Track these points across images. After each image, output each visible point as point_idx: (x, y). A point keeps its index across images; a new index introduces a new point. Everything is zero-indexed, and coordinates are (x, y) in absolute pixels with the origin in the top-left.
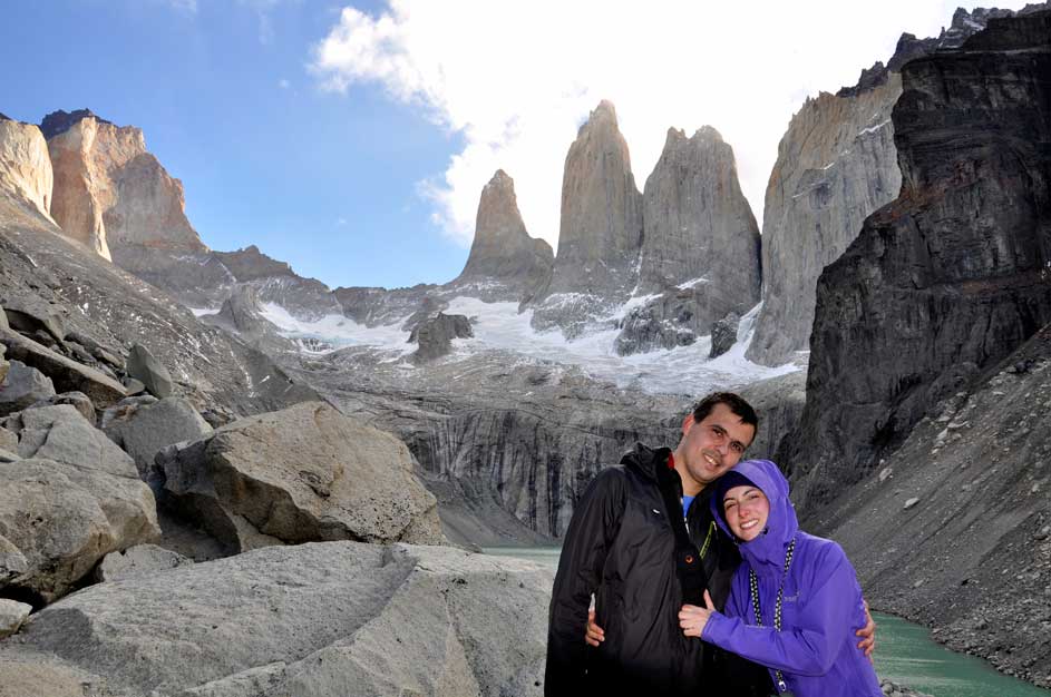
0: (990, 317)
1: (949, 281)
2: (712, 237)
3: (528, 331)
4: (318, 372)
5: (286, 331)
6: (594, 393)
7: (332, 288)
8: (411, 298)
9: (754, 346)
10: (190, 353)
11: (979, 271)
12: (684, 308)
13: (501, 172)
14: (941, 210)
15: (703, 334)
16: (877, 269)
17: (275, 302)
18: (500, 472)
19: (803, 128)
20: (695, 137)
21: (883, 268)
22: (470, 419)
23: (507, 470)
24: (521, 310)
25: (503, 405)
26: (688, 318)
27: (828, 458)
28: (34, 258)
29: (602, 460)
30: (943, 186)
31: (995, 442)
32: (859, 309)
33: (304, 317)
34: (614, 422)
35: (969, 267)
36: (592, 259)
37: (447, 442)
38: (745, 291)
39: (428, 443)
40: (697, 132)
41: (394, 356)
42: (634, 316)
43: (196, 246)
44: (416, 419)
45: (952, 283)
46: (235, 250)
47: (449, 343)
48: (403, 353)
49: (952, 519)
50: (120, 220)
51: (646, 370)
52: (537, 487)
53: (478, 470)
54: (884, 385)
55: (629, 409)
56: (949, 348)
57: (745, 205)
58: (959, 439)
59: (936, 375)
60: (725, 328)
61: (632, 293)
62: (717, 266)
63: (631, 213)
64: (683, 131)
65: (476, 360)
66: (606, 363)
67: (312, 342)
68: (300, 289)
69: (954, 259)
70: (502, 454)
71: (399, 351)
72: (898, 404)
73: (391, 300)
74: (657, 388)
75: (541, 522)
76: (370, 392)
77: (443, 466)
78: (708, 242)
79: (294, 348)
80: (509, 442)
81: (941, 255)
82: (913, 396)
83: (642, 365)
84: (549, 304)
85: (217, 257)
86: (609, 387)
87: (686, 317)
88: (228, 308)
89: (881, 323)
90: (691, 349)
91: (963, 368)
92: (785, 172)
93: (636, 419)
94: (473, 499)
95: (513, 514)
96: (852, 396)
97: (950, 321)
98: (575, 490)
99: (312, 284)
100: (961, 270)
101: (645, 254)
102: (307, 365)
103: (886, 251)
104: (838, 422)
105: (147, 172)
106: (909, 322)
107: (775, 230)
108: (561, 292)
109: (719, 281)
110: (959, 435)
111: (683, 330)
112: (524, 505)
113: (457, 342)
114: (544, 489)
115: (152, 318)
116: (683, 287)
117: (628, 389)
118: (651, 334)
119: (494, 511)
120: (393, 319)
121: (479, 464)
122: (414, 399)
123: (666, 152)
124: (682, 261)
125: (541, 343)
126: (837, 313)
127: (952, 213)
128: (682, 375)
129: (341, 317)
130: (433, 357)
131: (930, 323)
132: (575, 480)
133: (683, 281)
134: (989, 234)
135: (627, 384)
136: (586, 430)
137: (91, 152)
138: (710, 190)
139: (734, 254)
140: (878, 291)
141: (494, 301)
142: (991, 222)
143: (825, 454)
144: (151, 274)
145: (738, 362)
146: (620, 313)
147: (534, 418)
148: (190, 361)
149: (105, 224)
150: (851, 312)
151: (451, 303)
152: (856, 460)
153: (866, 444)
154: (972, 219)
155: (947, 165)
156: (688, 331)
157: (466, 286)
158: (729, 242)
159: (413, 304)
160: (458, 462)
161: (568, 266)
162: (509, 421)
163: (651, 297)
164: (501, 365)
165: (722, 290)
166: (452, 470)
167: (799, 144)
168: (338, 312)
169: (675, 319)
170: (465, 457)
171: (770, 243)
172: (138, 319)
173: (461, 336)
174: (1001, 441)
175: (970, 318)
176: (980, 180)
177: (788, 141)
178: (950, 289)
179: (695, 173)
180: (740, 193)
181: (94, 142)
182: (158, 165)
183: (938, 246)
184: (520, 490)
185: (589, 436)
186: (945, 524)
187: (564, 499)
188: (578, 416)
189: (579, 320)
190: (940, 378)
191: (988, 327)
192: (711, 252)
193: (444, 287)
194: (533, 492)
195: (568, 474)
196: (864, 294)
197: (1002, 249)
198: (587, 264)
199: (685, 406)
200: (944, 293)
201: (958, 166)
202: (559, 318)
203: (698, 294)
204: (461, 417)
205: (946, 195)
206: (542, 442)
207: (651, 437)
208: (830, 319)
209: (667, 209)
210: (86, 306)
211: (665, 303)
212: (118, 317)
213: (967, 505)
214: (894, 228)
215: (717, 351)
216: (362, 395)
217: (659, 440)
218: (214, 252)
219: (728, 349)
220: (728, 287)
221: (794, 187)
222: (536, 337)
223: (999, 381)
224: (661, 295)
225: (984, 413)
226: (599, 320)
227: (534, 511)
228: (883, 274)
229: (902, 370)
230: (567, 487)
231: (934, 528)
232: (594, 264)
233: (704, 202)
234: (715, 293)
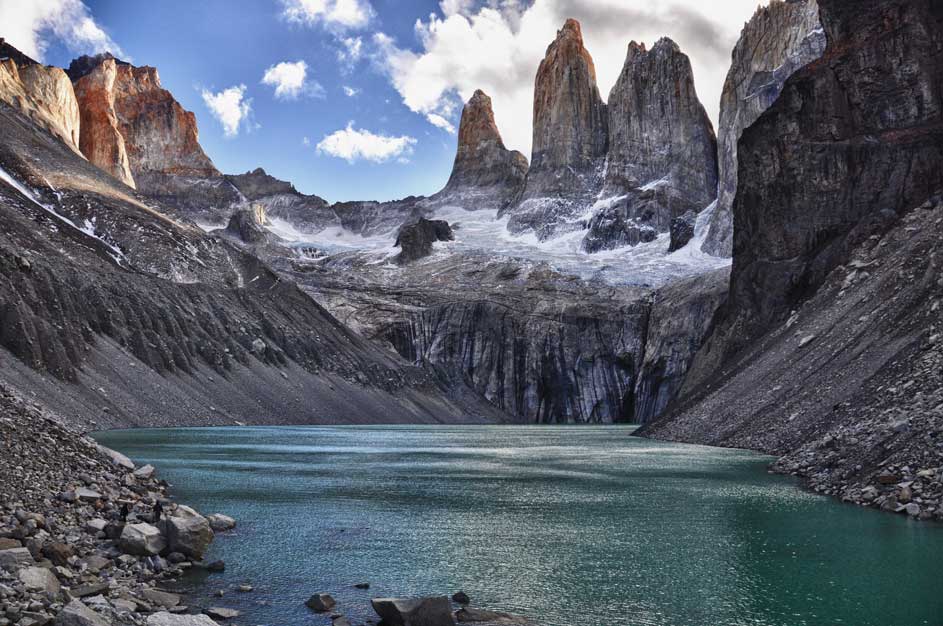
0: (910, 162)
1: (870, 131)
2: (670, 142)
3: (505, 234)
4: (309, 273)
5: (287, 241)
6: (559, 284)
7: (331, 202)
8: (402, 210)
9: (710, 238)
10: (186, 258)
11: (901, 120)
12: (646, 208)
13: (479, 92)
14: (862, 59)
15: (664, 231)
16: (794, 124)
17: (281, 217)
18: (471, 358)
19: (755, 35)
20: (653, 49)
21: (800, 122)
22: (443, 311)
23: (477, 356)
24: (500, 216)
25: (475, 296)
26: (650, 217)
27: (745, 316)
28: (50, 179)
29: (564, 344)
30: (864, 35)
31: (901, 272)
32: (777, 166)
33: (307, 229)
34: (575, 309)
35: (892, 117)
36: (562, 166)
37: (423, 332)
38: (702, 190)
39: (405, 333)
40: (655, 44)
41: (380, 258)
42: (600, 216)
43: (209, 171)
44: (394, 312)
45: (872, 134)
46: (244, 173)
47: (430, 245)
48: (388, 256)
49: (844, 349)
50: (142, 150)
51: (610, 264)
52: (505, 369)
53: (452, 357)
54: (801, 239)
55: (591, 298)
56: (868, 197)
57: (701, 111)
58: (866, 277)
59: (853, 224)
60: (683, 224)
61: (599, 196)
62: (676, 168)
63: (596, 123)
64: (642, 44)
65: (454, 260)
66: (573, 259)
67: (311, 251)
68: (302, 205)
69: (875, 110)
70: (473, 341)
71: (384, 254)
72: (814, 257)
73: (384, 211)
74: (618, 279)
75: (509, 402)
76: (353, 289)
77: (418, 352)
78: (667, 146)
79: (294, 256)
80: (479, 330)
81: (862, 106)
82: (829, 247)
83: (605, 260)
84: (523, 209)
85: (228, 180)
86: (574, 279)
87: (647, 217)
88: (234, 223)
89: (799, 178)
90: (652, 245)
91: (881, 215)
92: (738, 77)
93: (597, 307)
94: (446, 382)
95: (483, 395)
96: (768, 253)
97: (869, 170)
98: (540, 371)
99: (314, 201)
100: (883, 120)
101: (610, 160)
102: (299, 268)
103: (804, 105)
104: (754, 279)
105: (163, 106)
106: (827, 173)
107: (728, 130)
108: (533, 197)
109: (678, 181)
110: (867, 274)
111: (645, 228)
112: (492, 386)
113: (438, 244)
114: (511, 373)
115: (154, 229)
116: (645, 188)
117: (591, 281)
118: (616, 233)
119: (465, 393)
120: (386, 229)
121: (452, 351)
122: (393, 294)
123: (628, 65)
124: (643, 164)
125: (515, 243)
126: (757, 173)
127: (874, 63)
128: (642, 267)
129: (339, 228)
130: (415, 258)
131: (849, 174)
132: (540, 363)
133: (645, 183)
134: (913, 81)
135: (590, 276)
136: (550, 317)
137: (113, 91)
138: (669, 98)
139: (691, 156)
140: (796, 147)
141: (476, 209)
142: (915, 68)
143: (743, 312)
144: (171, 197)
145: (694, 255)
146: (588, 215)
147: (502, 308)
148: (186, 265)
149: (128, 155)
150: (770, 170)
151: (436, 212)
152: (771, 316)
153: (782, 298)
154: (895, 66)
155: (868, 14)
156: (650, 228)
157: (450, 197)
158: (687, 145)
159: (404, 214)
160: (433, 349)
161: (540, 174)
162: (479, 311)
163: (616, 199)
164: (476, 263)
165: (681, 190)
166: (426, 356)
167: (751, 50)
168: (336, 224)
169: (638, 219)
170: (439, 345)
171: (724, 144)
172: (140, 229)
173: (442, 239)
174: (907, 271)
175: (889, 165)
176: (906, 25)
177: (740, 48)
178: (871, 139)
179: (654, 83)
180: (696, 99)
181: (115, 81)
182: (172, 100)
183: (858, 96)
184: (489, 374)
185: (553, 323)
186: (835, 356)
187: (530, 380)
188: (544, 305)
189: (550, 222)
190: (857, 227)
191: (908, 172)
192: (670, 155)
193: (431, 198)
194: (500, 375)
195: (533, 358)
196: (782, 152)
197: (927, 95)
198: (557, 171)
199: (644, 294)
200: (862, 142)
201: (881, 13)
202: (532, 221)
203: (660, 195)
204: (435, 308)
205: (867, 43)
206: (510, 329)
207: (611, 323)
208: (750, 181)
209: (629, 117)
210: (94, 219)
211: (628, 203)
212: (122, 228)
213: (861, 335)
214: (813, 81)
215: (675, 245)
216: (345, 292)
217: (618, 325)
218: (226, 176)
219: (685, 243)
220: (687, 187)
221: (746, 90)
222: (511, 239)
223: (913, 217)
224: (625, 197)
225: (894, 250)
226: (568, 221)
227: (503, 392)
228: (800, 128)
229: (818, 224)
230: (533, 370)
231: (823, 361)
232: (563, 170)
233: (663, 110)
234: (674, 193)
